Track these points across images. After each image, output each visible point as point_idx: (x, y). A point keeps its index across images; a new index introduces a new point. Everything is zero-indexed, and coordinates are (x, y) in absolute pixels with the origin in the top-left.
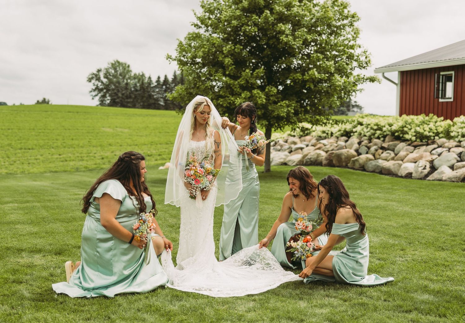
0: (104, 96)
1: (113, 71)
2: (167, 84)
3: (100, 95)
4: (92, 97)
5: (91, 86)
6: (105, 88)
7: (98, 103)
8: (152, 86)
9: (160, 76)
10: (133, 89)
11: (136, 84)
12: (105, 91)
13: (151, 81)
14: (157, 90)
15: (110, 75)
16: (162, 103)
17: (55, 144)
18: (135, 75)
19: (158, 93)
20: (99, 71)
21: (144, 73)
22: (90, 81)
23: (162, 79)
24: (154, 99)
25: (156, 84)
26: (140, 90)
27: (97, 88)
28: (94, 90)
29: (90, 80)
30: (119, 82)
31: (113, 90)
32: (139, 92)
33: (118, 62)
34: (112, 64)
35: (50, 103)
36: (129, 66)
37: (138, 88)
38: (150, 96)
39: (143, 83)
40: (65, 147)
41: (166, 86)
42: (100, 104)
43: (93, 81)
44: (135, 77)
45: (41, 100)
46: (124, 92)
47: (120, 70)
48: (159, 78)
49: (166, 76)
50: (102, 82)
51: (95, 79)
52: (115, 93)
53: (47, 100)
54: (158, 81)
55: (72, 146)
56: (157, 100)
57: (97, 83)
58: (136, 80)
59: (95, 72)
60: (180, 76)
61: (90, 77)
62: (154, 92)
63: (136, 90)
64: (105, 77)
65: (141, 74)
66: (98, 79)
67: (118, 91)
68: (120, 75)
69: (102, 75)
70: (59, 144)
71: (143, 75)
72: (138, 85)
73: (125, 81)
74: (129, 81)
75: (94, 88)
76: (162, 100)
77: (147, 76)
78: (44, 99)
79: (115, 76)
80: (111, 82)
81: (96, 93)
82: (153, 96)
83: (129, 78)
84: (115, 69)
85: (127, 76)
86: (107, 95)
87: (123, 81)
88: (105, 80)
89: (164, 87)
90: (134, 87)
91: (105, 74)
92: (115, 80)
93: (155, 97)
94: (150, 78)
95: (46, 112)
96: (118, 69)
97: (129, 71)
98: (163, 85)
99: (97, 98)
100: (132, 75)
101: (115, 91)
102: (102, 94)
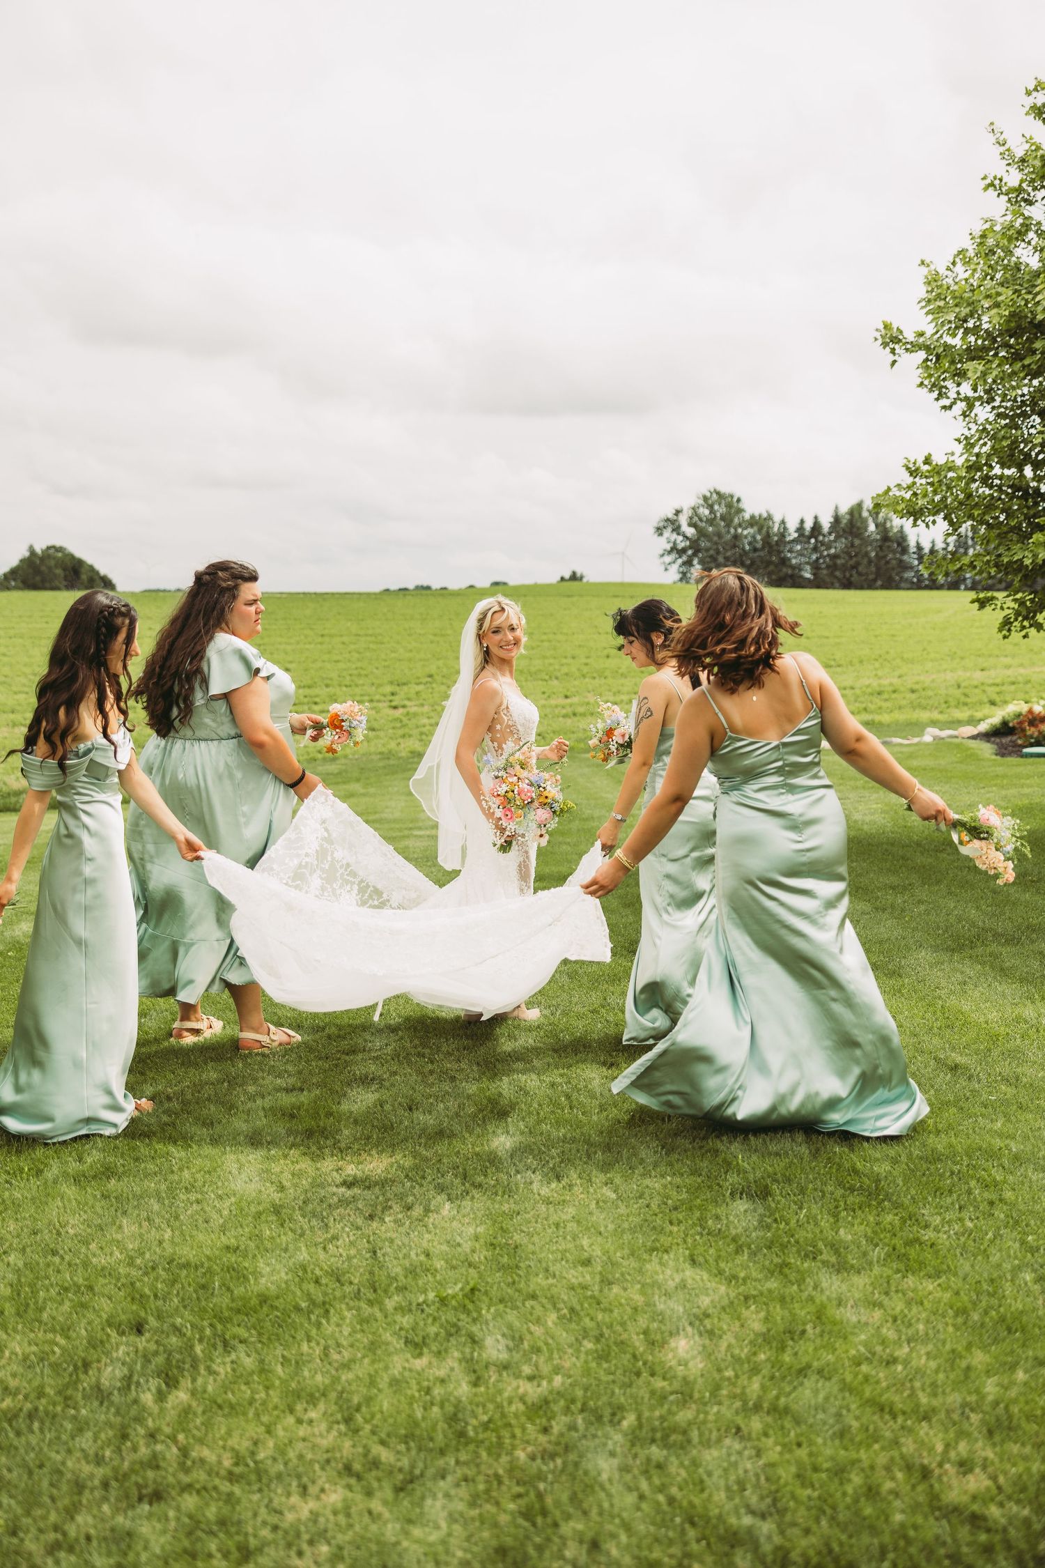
0: (689, 563)
1: (707, 512)
2: (820, 533)
3: (680, 561)
4: (663, 568)
5: (663, 543)
6: (690, 547)
7: (678, 576)
8: (788, 539)
9: (806, 519)
10: (747, 547)
11: (754, 537)
12: (690, 552)
13: (785, 529)
14: (799, 547)
15: (701, 520)
16: (808, 575)
17: (565, 670)
18: (753, 517)
19: (800, 554)
20: (678, 512)
21: (772, 512)
22: (661, 534)
23: (809, 525)
24: (793, 567)
25: (796, 535)
26: (763, 548)
27: (674, 549)
28: (670, 552)
29: (659, 531)
30: (719, 535)
31: (707, 550)
32: (762, 554)
33: (718, 493)
34: (705, 499)
35: (585, 580)
36: (739, 500)
37: (759, 545)
38: (784, 561)
39: (768, 535)
40: (584, 676)
41: (816, 539)
42: (681, 580)
43: (667, 533)
44: (753, 522)
45: (567, 575)
46: (729, 554)
47: (720, 510)
48: (802, 522)
49: (816, 518)
50: (685, 537)
51: (670, 529)
52: (711, 557)
53: (578, 575)
54: (800, 529)
55: (601, 674)
56: (799, 568)
57: (674, 536)
58: (756, 528)
59: (671, 515)
60: (848, 517)
61: (661, 524)
62: (790, 551)
63: (755, 550)
64: (691, 525)
65: (765, 515)
66: (677, 530)
67: (718, 552)
68: (723, 518)
69: (683, 520)
70: (574, 669)
71: (770, 518)
72: (759, 537)
73: (732, 531)
74: (740, 530)
75: (668, 547)
76: (808, 567)
77: (777, 519)
78: (574, 573)
79: (711, 522)
80: (701, 533)
81: (674, 556)
82: (789, 559)
83: (740, 525)
84: (711, 507)
85: (736, 521)
86: (695, 561)
87: (729, 532)
88: (690, 531)
89: (813, 541)
90: (750, 544)
91: (691, 518)
92: (711, 529)
93: (794, 561)
94: (783, 522)
95: (569, 596)
96: (716, 507)
97: (740, 511)
98: (810, 538)
99: (675, 568)
100: (747, 516)
101: (712, 552)
102: (685, 558)
